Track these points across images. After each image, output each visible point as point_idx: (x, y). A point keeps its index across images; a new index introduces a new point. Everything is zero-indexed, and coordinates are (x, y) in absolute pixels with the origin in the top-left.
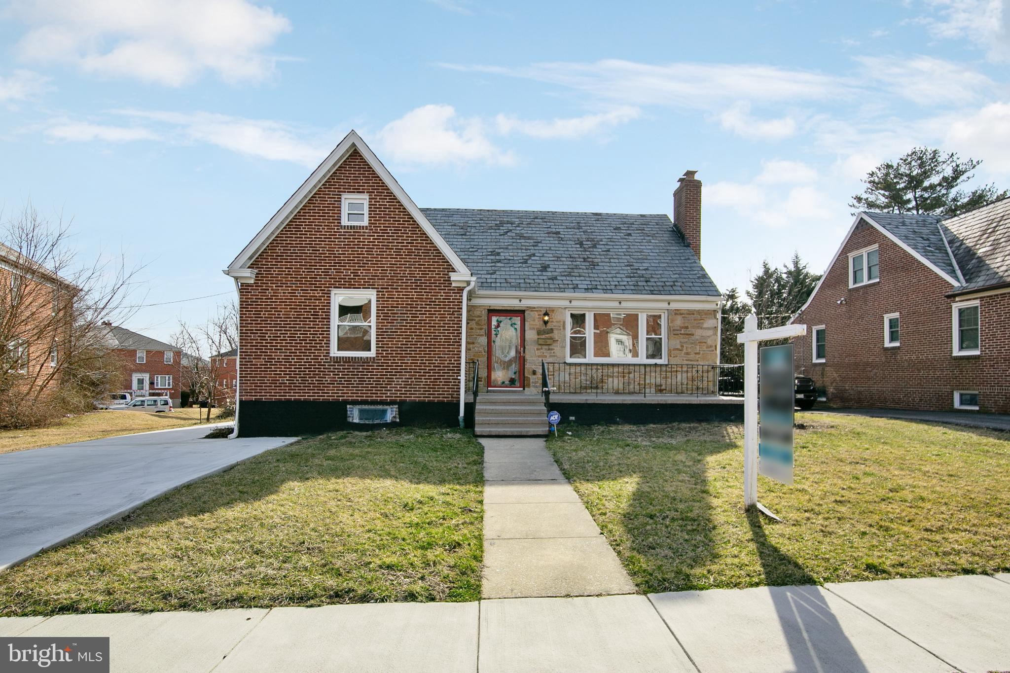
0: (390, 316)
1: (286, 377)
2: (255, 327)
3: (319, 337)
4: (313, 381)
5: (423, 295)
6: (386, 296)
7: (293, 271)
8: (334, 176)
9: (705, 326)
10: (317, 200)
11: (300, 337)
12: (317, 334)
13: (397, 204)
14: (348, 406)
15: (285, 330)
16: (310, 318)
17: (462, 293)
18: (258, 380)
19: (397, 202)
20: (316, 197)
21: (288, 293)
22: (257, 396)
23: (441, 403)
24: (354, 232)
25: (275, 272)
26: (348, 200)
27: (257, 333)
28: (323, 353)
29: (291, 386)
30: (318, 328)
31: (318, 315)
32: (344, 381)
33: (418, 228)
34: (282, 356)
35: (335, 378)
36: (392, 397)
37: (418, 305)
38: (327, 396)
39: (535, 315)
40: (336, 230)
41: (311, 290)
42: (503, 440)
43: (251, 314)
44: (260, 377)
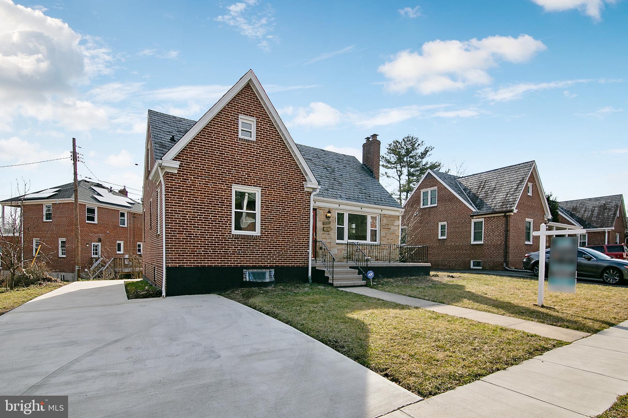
0: (270, 208)
1: (202, 249)
2: (178, 208)
3: (225, 220)
4: (221, 252)
5: (289, 195)
6: (267, 193)
7: (206, 168)
8: (235, 100)
9: (395, 224)
10: (223, 116)
11: (211, 219)
12: (223, 217)
13: (274, 129)
14: (244, 270)
15: (200, 213)
16: (219, 205)
17: (310, 196)
18: (180, 251)
20: (222, 113)
21: (203, 184)
22: (180, 263)
24: (247, 144)
25: (193, 166)
26: (243, 119)
27: (180, 214)
28: (228, 231)
29: (205, 256)
30: (224, 212)
31: (224, 203)
32: (242, 252)
33: (286, 148)
34: (198, 232)
35: (235, 250)
36: (271, 263)
37: (286, 201)
38: (230, 263)
39: (322, 212)
40: (236, 141)
41: (219, 183)
43: (175, 198)
44: (182, 248)
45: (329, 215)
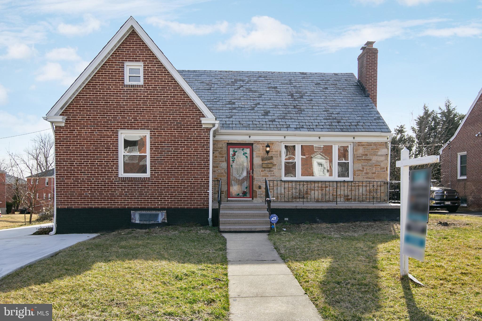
0: (160, 149)
1: (89, 192)
2: (66, 157)
3: (111, 164)
4: (107, 194)
5: (183, 134)
6: (157, 134)
7: (92, 118)
8: (119, 49)
9: (379, 153)
10: (107, 67)
11: (97, 164)
12: (109, 162)
13: (163, 69)
14: (132, 212)
15: (87, 159)
16: (104, 150)
17: (210, 132)
18: (69, 194)
19: (163, 68)
20: (106, 65)
21: (89, 133)
22: (68, 205)
23: (196, 209)
24: (133, 89)
25: (79, 117)
26: (129, 66)
27: (68, 161)
28: (114, 175)
29: (92, 198)
30: (110, 157)
31: (110, 148)
32: (129, 194)
33: (178, 86)
34: (85, 177)
35: (122, 192)
36: (162, 205)
37: (179, 140)
38: (117, 205)
39: (260, 147)
40: (121, 88)
41: (104, 131)
42: (239, 234)
43: (63, 148)
44: (70, 192)
45: (268, 149)
